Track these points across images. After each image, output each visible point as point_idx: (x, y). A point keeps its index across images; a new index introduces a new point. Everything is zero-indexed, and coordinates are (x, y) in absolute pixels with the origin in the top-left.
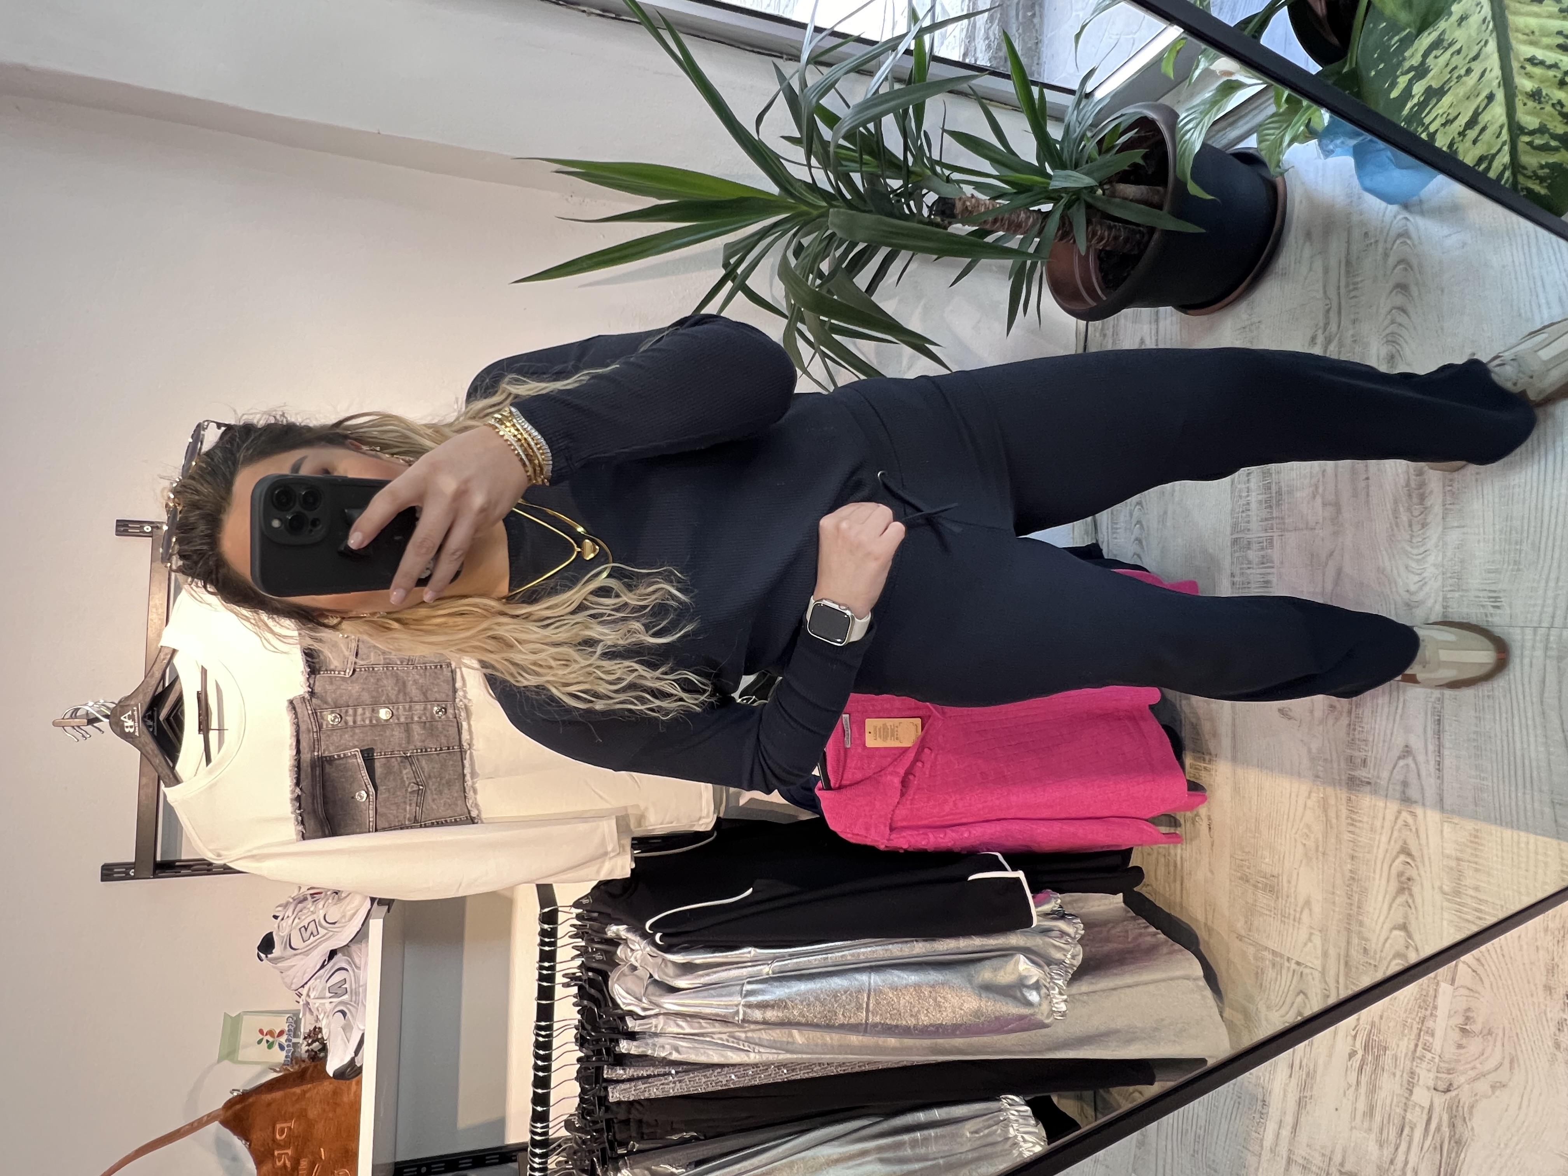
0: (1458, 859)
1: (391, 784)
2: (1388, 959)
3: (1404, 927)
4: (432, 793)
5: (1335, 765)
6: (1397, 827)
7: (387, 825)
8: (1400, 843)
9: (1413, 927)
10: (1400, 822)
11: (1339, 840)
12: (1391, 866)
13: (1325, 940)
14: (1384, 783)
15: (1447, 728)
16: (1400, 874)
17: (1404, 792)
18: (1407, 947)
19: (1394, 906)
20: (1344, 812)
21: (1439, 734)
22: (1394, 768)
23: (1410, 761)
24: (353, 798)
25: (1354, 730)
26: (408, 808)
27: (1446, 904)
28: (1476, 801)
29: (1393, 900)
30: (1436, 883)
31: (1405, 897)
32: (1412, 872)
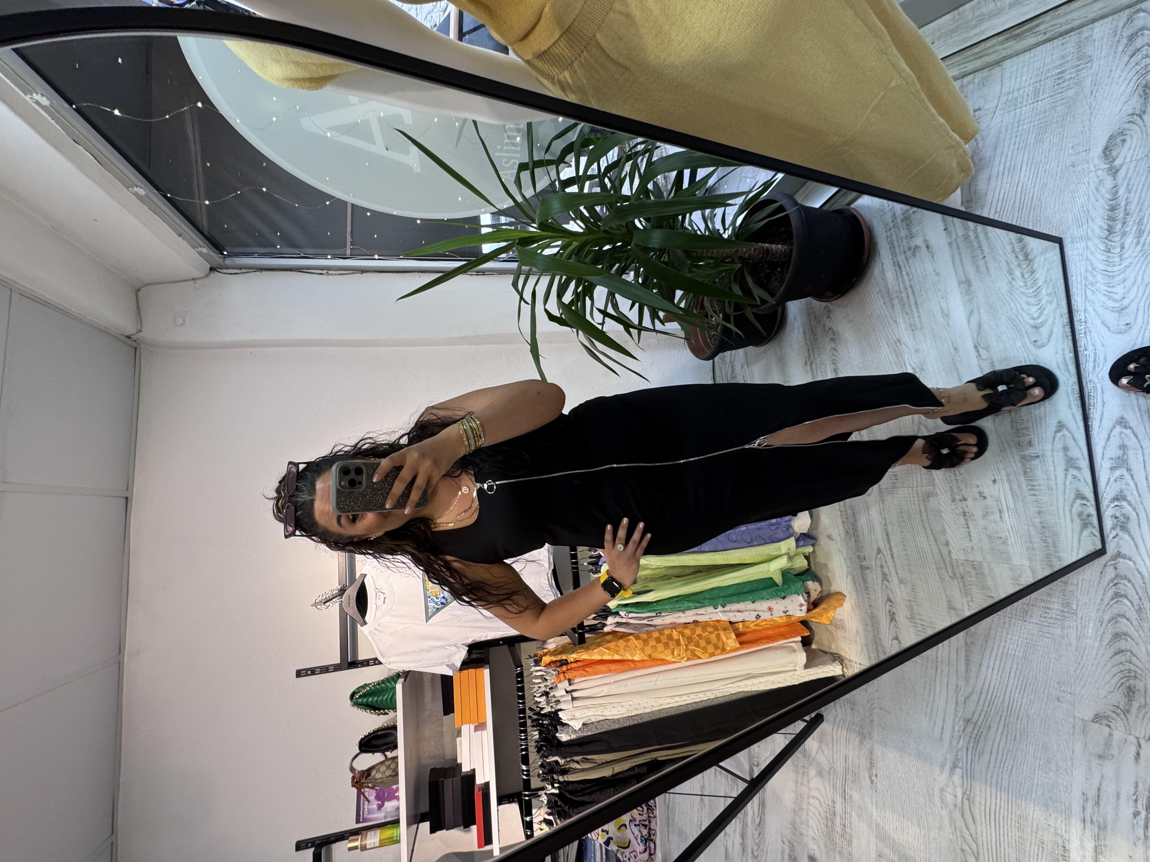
0: (909, 601)
3: (896, 638)
5: (854, 562)
6: (883, 589)
8: (886, 596)
9: (899, 636)
10: (884, 586)
11: (863, 598)
12: (885, 608)
13: (868, 651)
14: (874, 567)
15: (891, 537)
16: (890, 611)
17: (882, 571)
19: (891, 628)
20: (862, 584)
21: (889, 541)
22: (876, 559)
23: (881, 555)
25: (858, 542)
27: (910, 624)
28: (910, 571)
29: (890, 625)
30: (904, 615)
31: (894, 622)
32: (894, 610)
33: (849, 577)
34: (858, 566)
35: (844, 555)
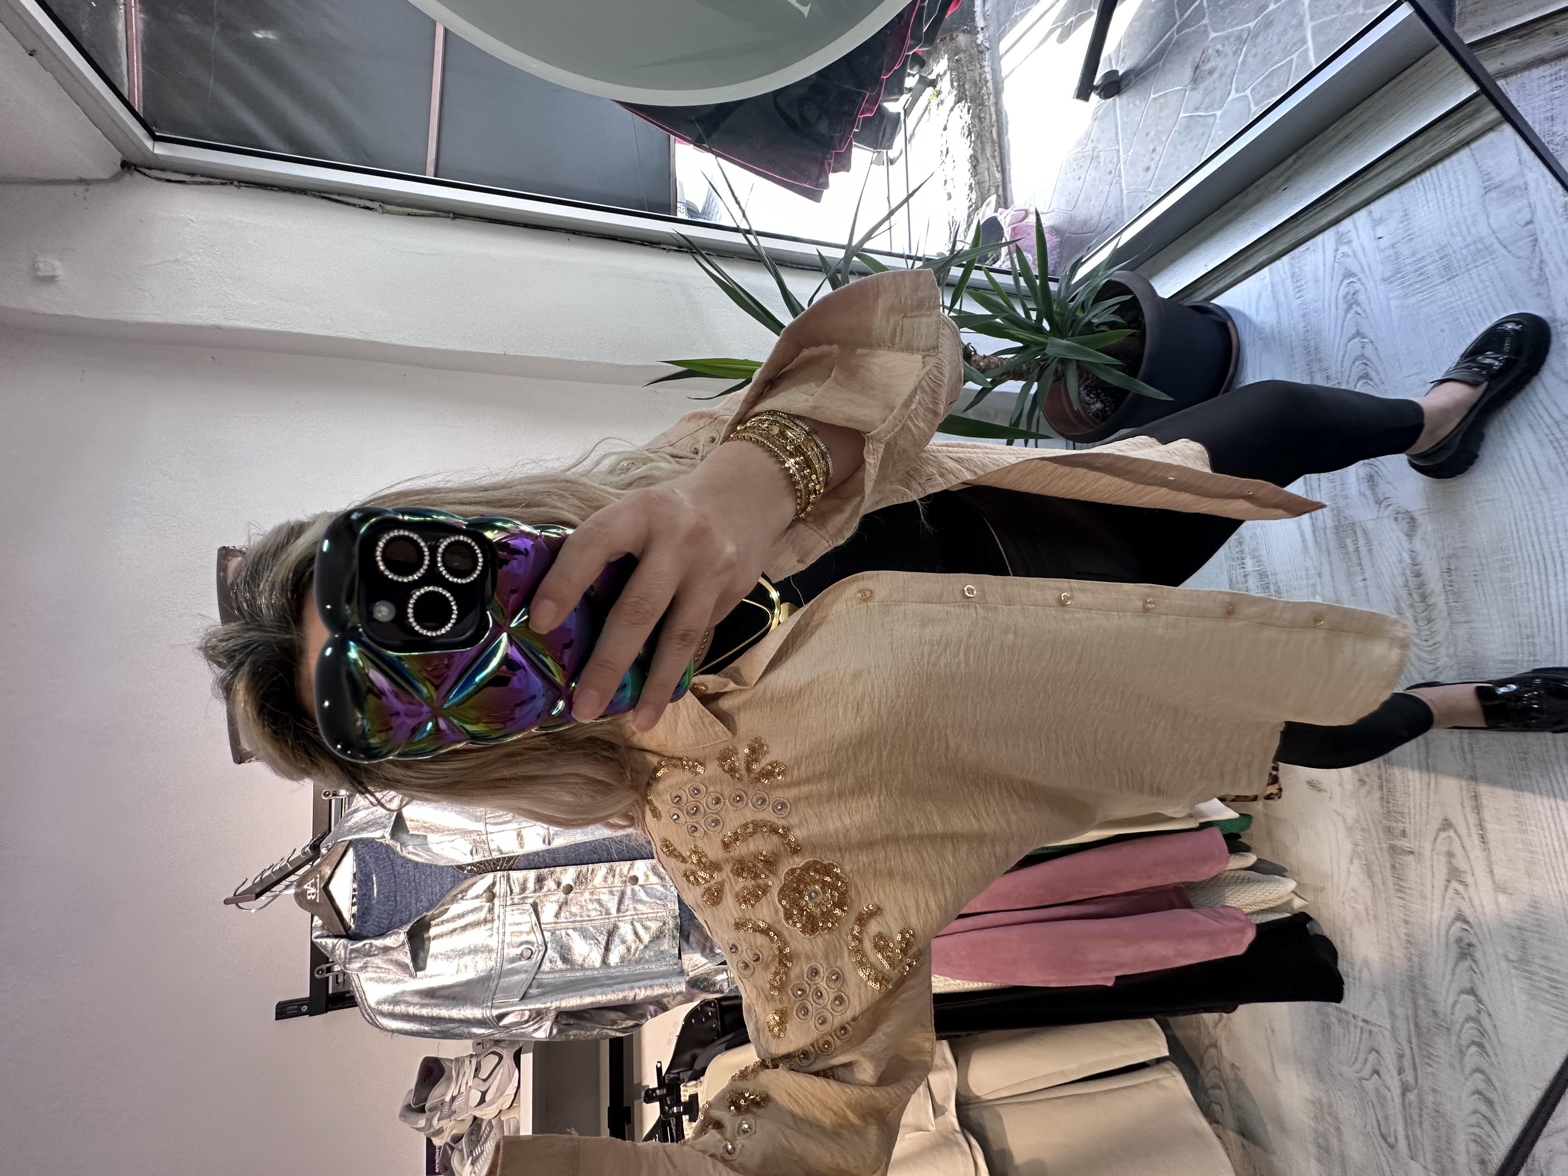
0: (1519, 928)
2: (1461, 1020)
3: (1472, 992)
5: (1374, 836)
6: (1448, 896)
8: (1454, 910)
9: (1482, 992)
10: (1451, 892)
11: (1389, 905)
12: (1447, 932)
13: (1390, 1001)
14: (1427, 853)
15: (1485, 802)
16: (1459, 940)
17: (1450, 862)
18: (1479, 1012)
19: (1458, 970)
20: (1390, 880)
21: (1478, 808)
22: (1435, 839)
23: (1451, 833)
25: (1388, 802)
27: (1515, 971)
28: (1529, 874)
29: (1456, 965)
30: (1500, 951)
31: (1468, 962)
32: (1474, 941)
33: (1356, 862)
34: (1384, 845)
35: (1350, 821)
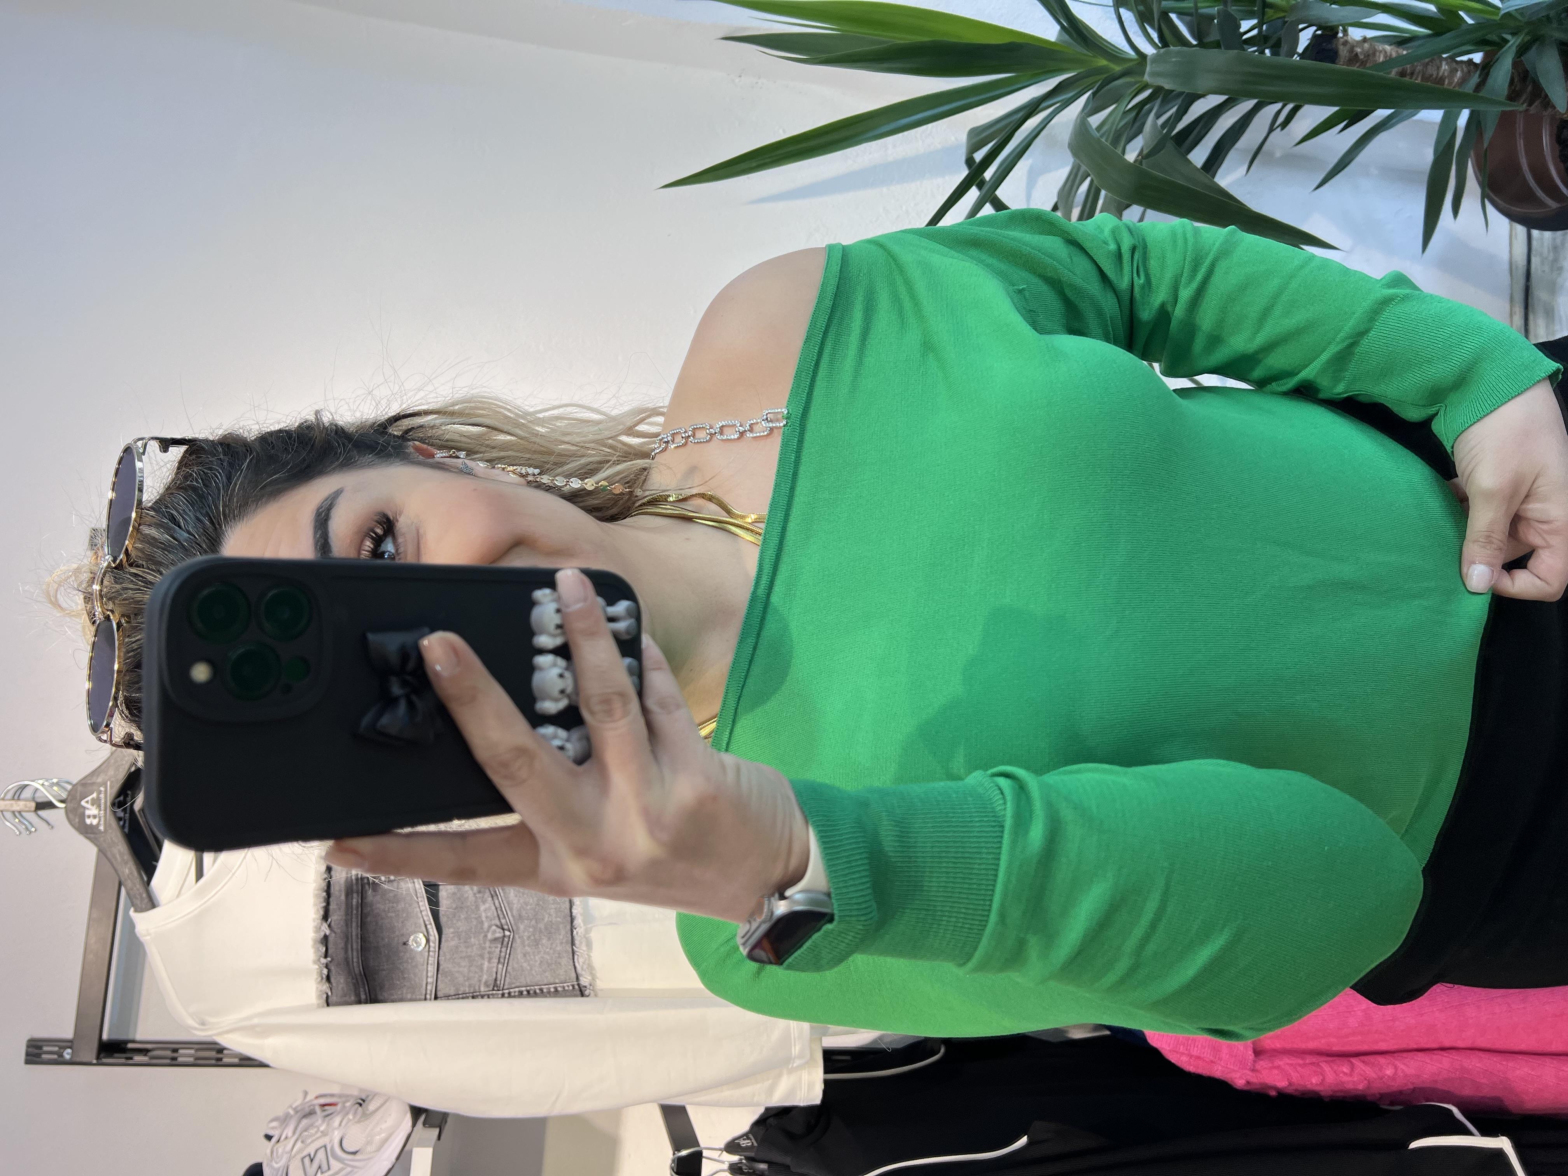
1: (462, 926)
4: (523, 943)
7: (452, 992)
24: (405, 944)
26: (486, 964)
